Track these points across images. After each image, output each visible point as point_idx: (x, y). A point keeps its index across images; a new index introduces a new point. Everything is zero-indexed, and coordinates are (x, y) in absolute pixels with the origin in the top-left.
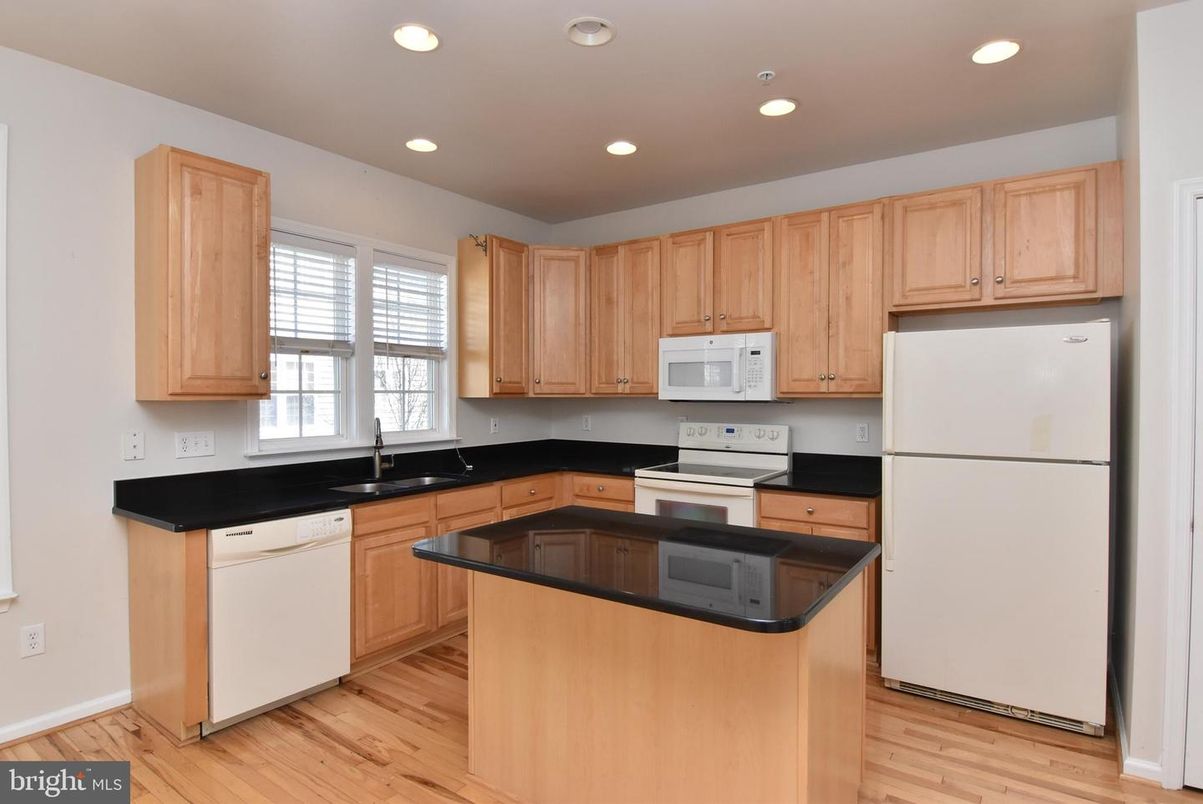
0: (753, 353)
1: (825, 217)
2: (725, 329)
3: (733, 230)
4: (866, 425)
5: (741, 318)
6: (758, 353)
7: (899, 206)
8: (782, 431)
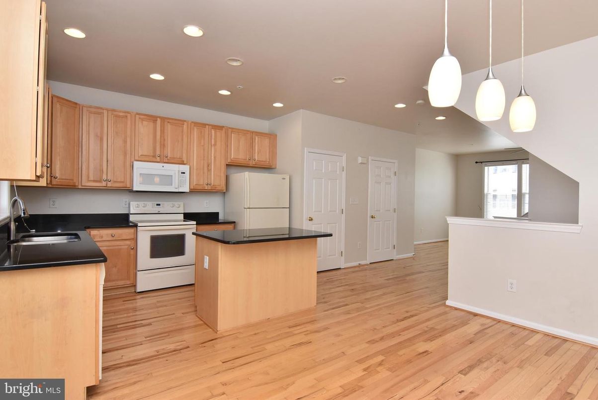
0: (182, 173)
1: (207, 126)
2: (167, 161)
3: (170, 121)
4: (208, 202)
5: (174, 158)
6: (184, 173)
7: (230, 130)
8: (182, 204)
